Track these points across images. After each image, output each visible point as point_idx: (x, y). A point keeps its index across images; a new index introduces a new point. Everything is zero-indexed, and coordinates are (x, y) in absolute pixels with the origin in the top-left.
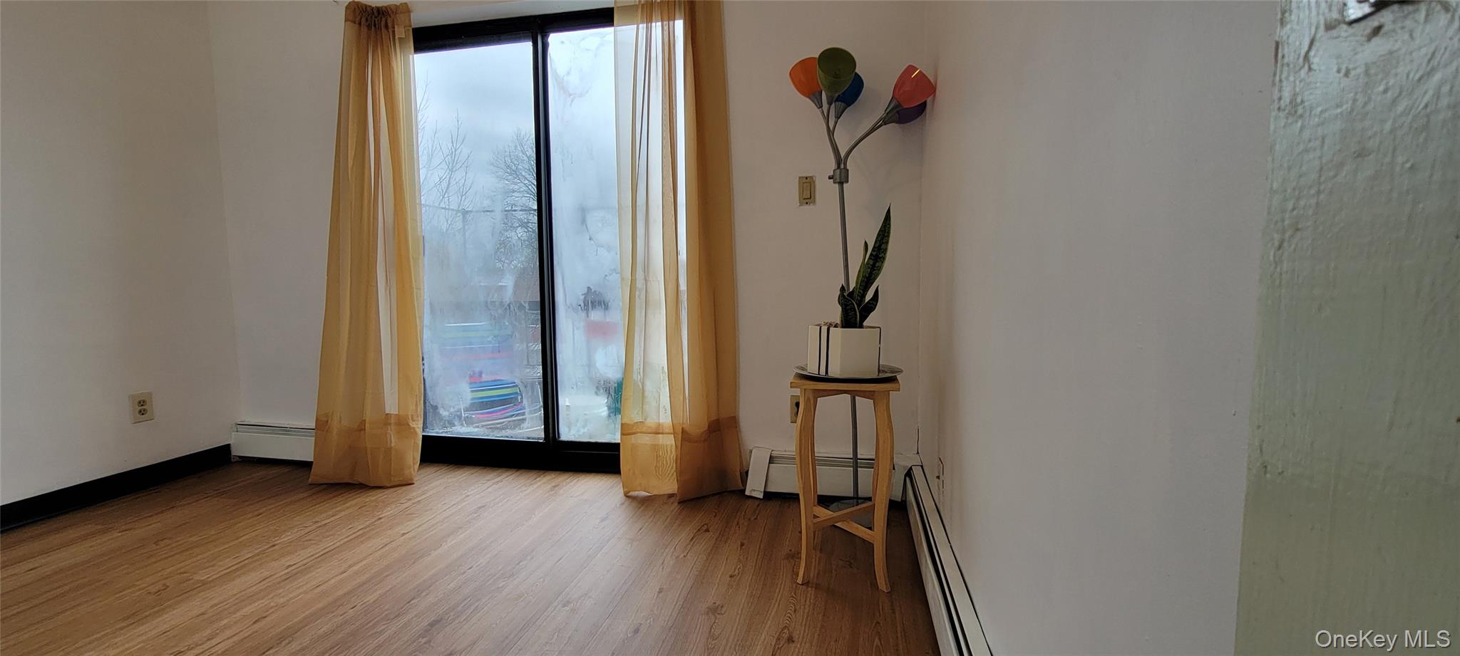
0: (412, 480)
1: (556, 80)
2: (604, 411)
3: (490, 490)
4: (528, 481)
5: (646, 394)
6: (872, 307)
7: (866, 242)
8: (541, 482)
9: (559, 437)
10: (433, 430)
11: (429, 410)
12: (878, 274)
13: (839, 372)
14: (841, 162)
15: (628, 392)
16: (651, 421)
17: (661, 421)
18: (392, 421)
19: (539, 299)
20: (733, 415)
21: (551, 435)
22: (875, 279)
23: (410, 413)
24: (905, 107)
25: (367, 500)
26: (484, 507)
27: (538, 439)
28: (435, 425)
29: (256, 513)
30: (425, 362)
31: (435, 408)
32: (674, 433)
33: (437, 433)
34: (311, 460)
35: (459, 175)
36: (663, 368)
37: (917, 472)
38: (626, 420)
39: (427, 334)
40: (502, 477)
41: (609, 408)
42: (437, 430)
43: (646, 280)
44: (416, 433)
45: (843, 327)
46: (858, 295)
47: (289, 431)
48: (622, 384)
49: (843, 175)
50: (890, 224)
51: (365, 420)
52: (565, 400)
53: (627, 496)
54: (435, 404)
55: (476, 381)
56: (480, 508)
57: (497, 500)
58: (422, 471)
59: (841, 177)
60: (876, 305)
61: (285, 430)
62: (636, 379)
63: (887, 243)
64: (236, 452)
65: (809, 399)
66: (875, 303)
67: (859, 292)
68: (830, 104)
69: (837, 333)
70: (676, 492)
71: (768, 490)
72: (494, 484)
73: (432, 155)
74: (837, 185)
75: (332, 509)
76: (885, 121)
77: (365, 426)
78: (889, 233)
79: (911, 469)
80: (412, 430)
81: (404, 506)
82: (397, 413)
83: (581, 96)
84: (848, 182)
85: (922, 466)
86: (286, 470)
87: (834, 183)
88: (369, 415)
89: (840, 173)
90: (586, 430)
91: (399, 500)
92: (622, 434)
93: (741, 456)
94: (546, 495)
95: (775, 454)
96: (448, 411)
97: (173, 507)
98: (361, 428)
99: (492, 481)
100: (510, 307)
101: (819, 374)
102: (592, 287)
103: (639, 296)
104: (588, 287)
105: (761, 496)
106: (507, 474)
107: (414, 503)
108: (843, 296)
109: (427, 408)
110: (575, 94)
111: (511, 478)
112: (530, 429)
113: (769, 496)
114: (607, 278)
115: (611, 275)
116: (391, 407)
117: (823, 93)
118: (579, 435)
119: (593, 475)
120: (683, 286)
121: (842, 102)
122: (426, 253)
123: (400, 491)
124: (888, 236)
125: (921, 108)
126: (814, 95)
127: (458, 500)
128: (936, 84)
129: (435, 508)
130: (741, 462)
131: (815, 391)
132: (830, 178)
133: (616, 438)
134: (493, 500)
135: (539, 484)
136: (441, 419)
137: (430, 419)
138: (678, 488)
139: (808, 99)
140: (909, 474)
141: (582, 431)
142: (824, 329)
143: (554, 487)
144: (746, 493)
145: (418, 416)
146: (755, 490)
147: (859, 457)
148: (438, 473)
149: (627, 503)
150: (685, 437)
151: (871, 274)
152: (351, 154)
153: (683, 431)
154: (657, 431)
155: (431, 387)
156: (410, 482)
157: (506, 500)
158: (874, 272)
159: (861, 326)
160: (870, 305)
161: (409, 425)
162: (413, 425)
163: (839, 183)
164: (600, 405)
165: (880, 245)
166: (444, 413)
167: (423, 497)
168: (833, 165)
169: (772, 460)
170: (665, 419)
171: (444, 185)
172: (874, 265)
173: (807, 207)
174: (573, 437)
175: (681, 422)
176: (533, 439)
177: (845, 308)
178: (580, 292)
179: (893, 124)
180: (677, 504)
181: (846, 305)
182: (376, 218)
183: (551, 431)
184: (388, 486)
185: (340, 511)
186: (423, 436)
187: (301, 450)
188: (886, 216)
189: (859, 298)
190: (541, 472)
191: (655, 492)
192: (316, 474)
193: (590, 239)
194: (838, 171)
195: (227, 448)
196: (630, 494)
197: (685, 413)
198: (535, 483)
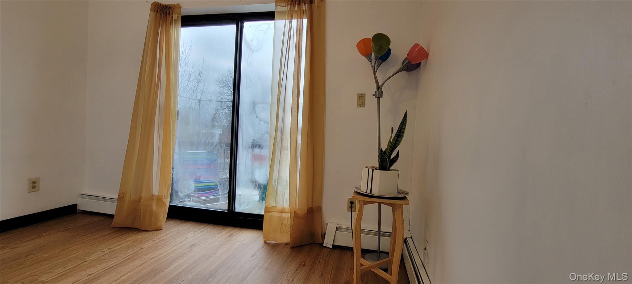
0: (162, 228)
1: (246, 43)
2: (257, 198)
3: (198, 235)
4: (218, 232)
5: (278, 192)
6: (395, 160)
7: (392, 127)
8: (224, 232)
9: (235, 210)
10: (175, 202)
11: (173, 194)
12: (398, 144)
13: (377, 192)
14: (379, 87)
15: (269, 191)
16: (279, 206)
17: (284, 206)
18: (155, 198)
19: (230, 142)
20: (319, 206)
21: (231, 209)
22: (397, 146)
23: (164, 195)
24: (412, 63)
25: (138, 237)
26: (194, 245)
27: (225, 210)
28: (176, 200)
29: (82, 242)
30: (174, 170)
31: (177, 192)
32: (291, 213)
33: (176, 204)
34: (114, 214)
35: (201, 85)
36: (287, 180)
37: (409, 241)
38: (268, 205)
39: (176, 157)
40: (206, 228)
41: (260, 197)
42: (177, 203)
43: (282, 138)
44: (165, 204)
45: (380, 169)
46: (388, 154)
47: (106, 199)
48: (267, 186)
49: (380, 94)
50: (406, 120)
51: (141, 197)
52: (239, 191)
53: (265, 243)
54: (177, 190)
55: (197, 180)
56: (192, 245)
57: (201, 242)
58: (168, 223)
59: (379, 95)
60: (397, 159)
61: (104, 199)
62: (273, 184)
63: (405, 129)
64: (79, 208)
65: (361, 205)
66: (397, 158)
67: (389, 152)
68: (376, 60)
69: (377, 173)
70: (289, 242)
71: (335, 244)
72: (201, 232)
73: (191, 75)
74: (377, 99)
75: (119, 241)
76: (401, 70)
77: (141, 200)
78: (406, 124)
79: (406, 238)
80: (164, 203)
81: (156, 242)
82: (158, 194)
83: (257, 51)
84: (382, 97)
85: (412, 238)
86: (101, 218)
87: (375, 97)
88: (144, 194)
89: (379, 92)
90: (248, 207)
91: (153, 238)
92: (265, 212)
93: (322, 227)
94: (226, 240)
95: (339, 226)
96: (183, 194)
97: (41, 236)
98: (139, 201)
99: (201, 231)
100: (216, 146)
101: (367, 193)
102: (256, 140)
103: (278, 146)
104: (254, 140)
105: (331, 247)
106: (208, 227)
107: (160, 241)
108: (381, 154)
109: (173, 192)
110: (254, 50)
111: (210, 229)
112: (222, 205)
113: (335, 247)
114: (263, 135)
115: (265, 134)
116: (155, 191)
117: (373, 54)
118: (244, 210)
119: (249, 230)
120: (299, 141)
121: (381, 60)
122: (179, 119)
123: (154, 234)
124: (405, 125)
125: (419, 65)
126: (368, 56)
127: (182, 240)
128: (429, 53)
129: (171, 244)
130: (322, 231)
131: (364, 201)
132: (373, 95)
133: (262, 213)
134: (200, 241)
135: (222, 233)
136: (179, 197)
137: (174, 197)
138: (291, 241)
139: (365, 58)
140: (405, 241)
141: (246, 208)
142: (371, 170)
143: (230, 235)
144: (324, 245)
145: (168, 196)
146: (328, 244)
147: (381, 230)
148: (175, 224)
149: (265, 247)
150: (295, 215)
151: (395, 144)
152: (147, 70)
153: (295, 213)
154: (282, 211)
155: (176, 182)
156: (161, 229)
157: (206, 241)
158: (397, 143)
159: (389, 170)
160: (394, 159)
161: (162, 200)
162: (164, 200)
163: (378, 98)
164: (255, 194)
165: (401, 130)
166: (181, 195)
167: (166, 237)
168: (375, 89)
169: (337, 229)
170: (286, 205)
171: (195, 88)
172: (397, 140)
173: (360, 108)
174: (241, 210)
175: (294, 207)
176: (222, 210)
177: (382, 160)
178: (250, 141)
179: (405, 71)
180: (289, 249)
181: (382, 159)
182: (156, 102)
183: (231, 207)
184: (150, 230)
185: (124, 243)
186: (170, 205)
187: (110, 209)
188: (405, 115)
189: (389, 155)
190: (225, 227)
191: (280, 242)
192: (116, 222)
193: (257, 117)
194: (378, 92)
195: (75, 206)
196: (266, 242)
197: (296, 204)
198: (221, 233)
